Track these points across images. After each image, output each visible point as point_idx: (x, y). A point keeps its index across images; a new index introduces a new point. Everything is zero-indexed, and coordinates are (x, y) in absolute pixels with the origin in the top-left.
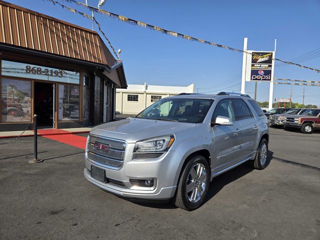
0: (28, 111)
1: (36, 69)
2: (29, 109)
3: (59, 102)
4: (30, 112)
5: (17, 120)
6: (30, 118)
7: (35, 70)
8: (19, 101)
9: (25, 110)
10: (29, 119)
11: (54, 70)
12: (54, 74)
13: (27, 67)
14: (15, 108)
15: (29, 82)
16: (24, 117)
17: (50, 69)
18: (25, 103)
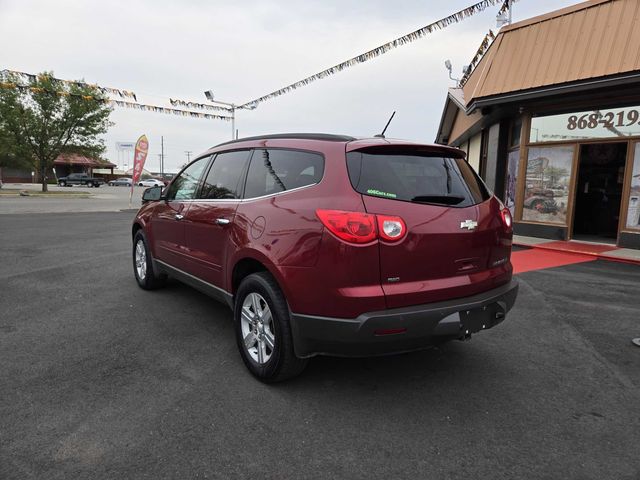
0: (563, 204)
1: (586, 118)
2: (565, 200)
3: (633, 185)
4: (566, 206)
5: (544, 219)
6: (564, 217)
7: (585, 122)
8: (550, 185)
9: (558, 201)
10: (562, 219)
11: (627, 110)
12: (626, 121)
13: (570, 119)
14: (542, 198)
15: (571, 147)
16: (555, 214)
17: (616, 111)
18: (559, 188)
